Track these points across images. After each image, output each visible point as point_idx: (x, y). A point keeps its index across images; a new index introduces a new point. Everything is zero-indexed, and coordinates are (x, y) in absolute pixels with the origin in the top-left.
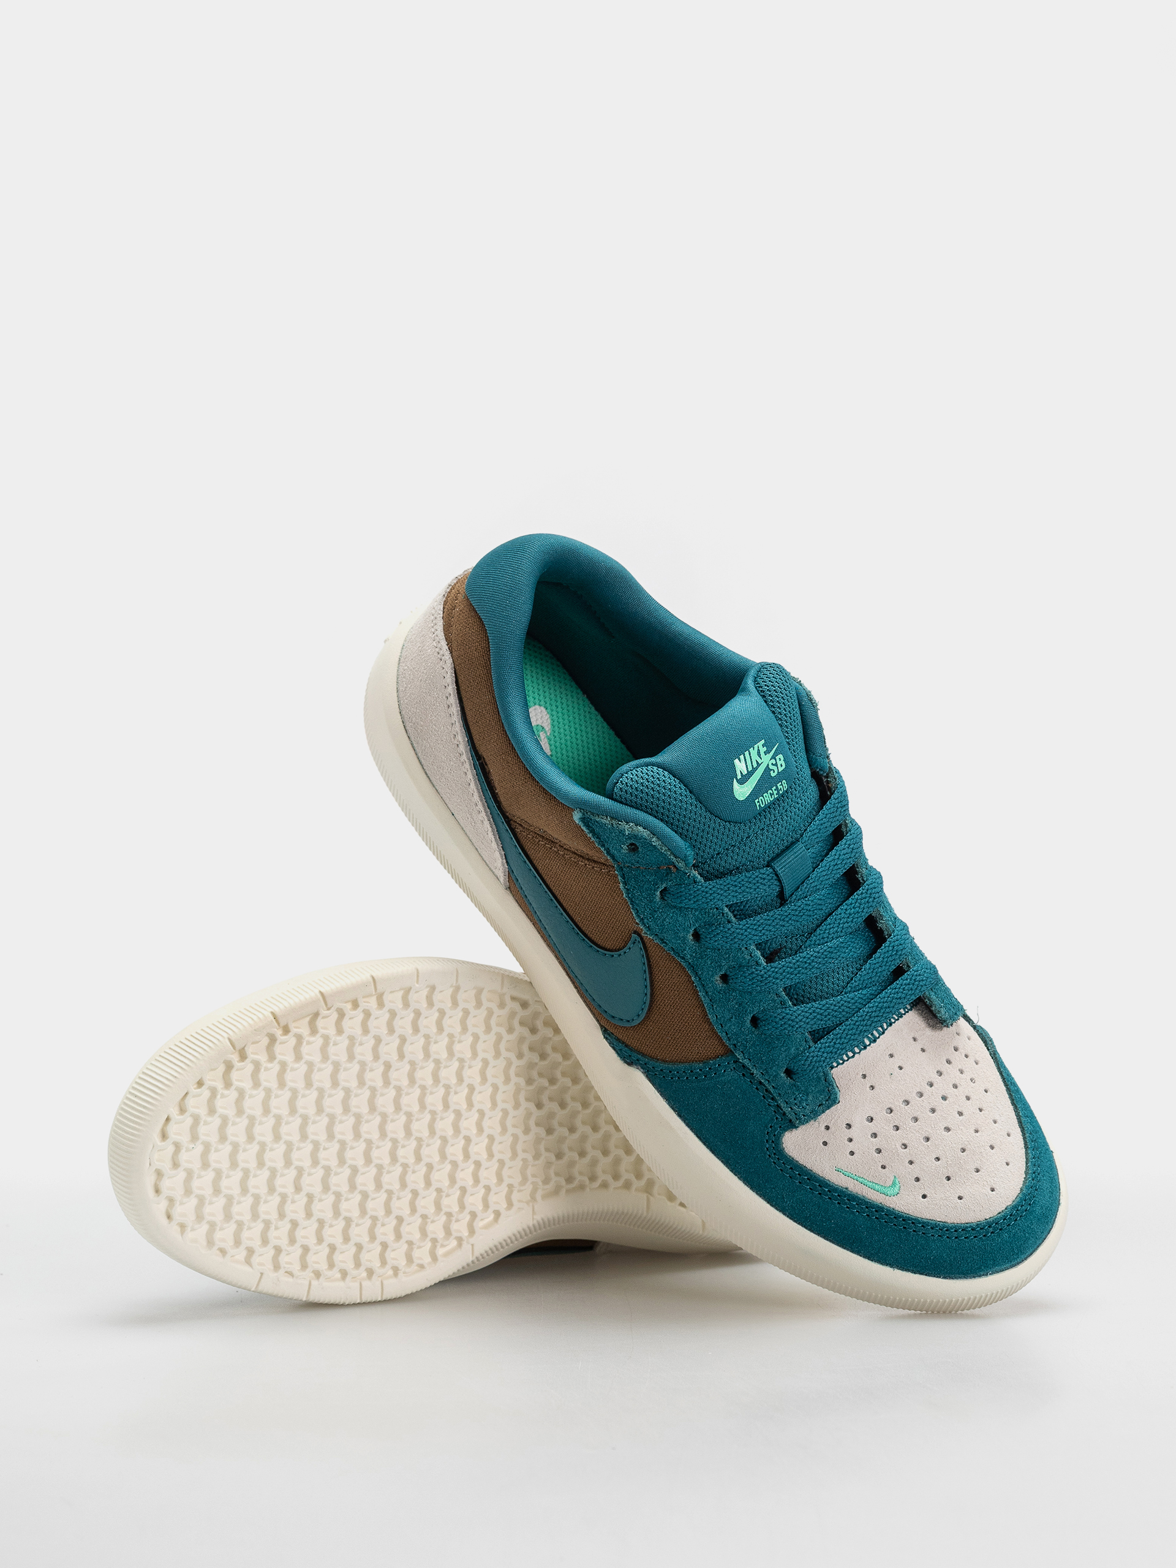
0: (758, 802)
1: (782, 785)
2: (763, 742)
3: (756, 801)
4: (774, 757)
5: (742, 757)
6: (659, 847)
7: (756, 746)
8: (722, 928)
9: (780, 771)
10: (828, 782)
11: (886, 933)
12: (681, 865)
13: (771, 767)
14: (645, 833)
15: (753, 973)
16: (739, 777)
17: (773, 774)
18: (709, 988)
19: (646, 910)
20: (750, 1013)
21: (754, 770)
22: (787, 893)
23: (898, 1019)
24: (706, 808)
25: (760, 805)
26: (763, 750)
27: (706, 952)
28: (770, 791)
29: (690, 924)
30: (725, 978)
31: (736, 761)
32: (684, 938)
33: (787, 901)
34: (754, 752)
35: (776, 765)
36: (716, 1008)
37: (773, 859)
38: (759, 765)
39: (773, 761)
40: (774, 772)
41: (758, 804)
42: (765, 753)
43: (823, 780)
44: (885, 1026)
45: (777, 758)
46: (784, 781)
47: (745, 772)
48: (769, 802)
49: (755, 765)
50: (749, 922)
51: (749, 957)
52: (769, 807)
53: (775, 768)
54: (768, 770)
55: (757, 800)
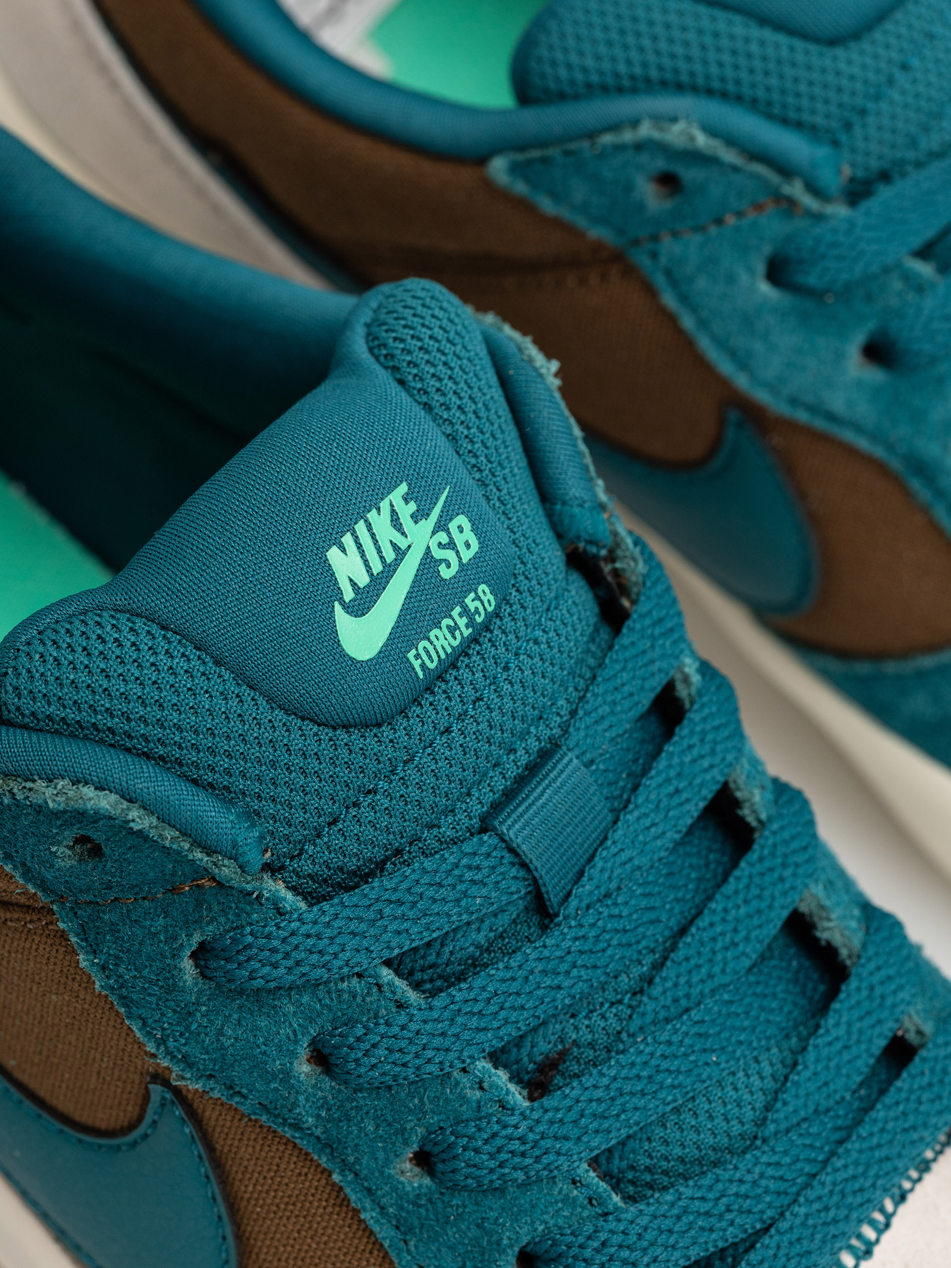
0: (417, 656)
1: (478, 598)
2: (403, 488)
3: (411, 655)
4: (441, 526)
5: (347, 540)
6: (153, 833)
7: (384, 505)
8: (382, 1029)
9: (465, 561)
10: (616, 573)
11: (844, 952)
12: (227, 871)
13: (438, 553)
14: (106, 802)
15: (494, 1135)
16: (349, 594)
17: (446, 573)
18: (384, 1196)
19: (163, 1015)
20: (511, 1246)
21: (390, 570)
22: (553, 898)
23: (919, 1180)
24: (270, 700)
25: (423, 666)
26: (406, 511)
27: (353, 1100)
28: (446, 622)
29: (295, 1032)
30: (423, 1159)
31: (333, 554)
32: (287, 1075)
33: (557, 915)
34: (380, 520)
35: (451, 545)
36: (416, 1247)
37: (496, 807)
38: (401, 553)
39: (442, 537)
40: (449, 566)
41: (417, 664)
42: (416, 517)
43: (601, 570)
44: (889, 1206)
45: (453, 526)
46: (483, 587)
47: (363, 580)
48: (449, 650)
49: (390, 555)
50: (459, 996)
51: (478, 1094)
52: (452, 663)
53: (450, 555)
54: (429, 562)
55: (414, 652)
